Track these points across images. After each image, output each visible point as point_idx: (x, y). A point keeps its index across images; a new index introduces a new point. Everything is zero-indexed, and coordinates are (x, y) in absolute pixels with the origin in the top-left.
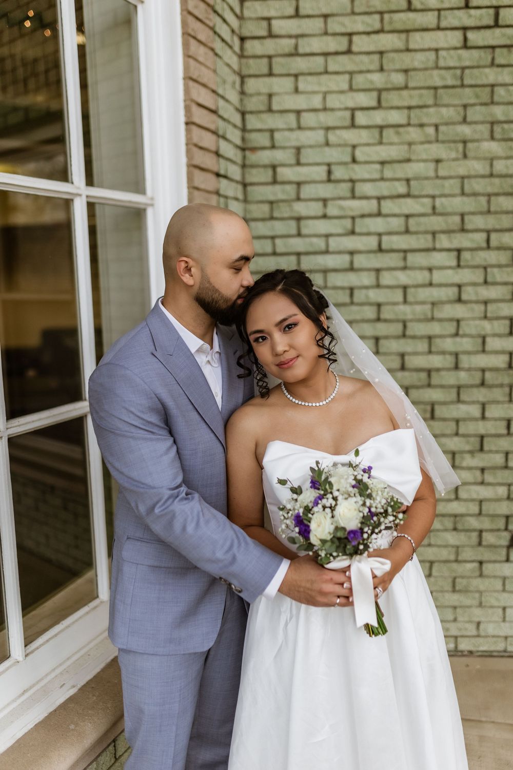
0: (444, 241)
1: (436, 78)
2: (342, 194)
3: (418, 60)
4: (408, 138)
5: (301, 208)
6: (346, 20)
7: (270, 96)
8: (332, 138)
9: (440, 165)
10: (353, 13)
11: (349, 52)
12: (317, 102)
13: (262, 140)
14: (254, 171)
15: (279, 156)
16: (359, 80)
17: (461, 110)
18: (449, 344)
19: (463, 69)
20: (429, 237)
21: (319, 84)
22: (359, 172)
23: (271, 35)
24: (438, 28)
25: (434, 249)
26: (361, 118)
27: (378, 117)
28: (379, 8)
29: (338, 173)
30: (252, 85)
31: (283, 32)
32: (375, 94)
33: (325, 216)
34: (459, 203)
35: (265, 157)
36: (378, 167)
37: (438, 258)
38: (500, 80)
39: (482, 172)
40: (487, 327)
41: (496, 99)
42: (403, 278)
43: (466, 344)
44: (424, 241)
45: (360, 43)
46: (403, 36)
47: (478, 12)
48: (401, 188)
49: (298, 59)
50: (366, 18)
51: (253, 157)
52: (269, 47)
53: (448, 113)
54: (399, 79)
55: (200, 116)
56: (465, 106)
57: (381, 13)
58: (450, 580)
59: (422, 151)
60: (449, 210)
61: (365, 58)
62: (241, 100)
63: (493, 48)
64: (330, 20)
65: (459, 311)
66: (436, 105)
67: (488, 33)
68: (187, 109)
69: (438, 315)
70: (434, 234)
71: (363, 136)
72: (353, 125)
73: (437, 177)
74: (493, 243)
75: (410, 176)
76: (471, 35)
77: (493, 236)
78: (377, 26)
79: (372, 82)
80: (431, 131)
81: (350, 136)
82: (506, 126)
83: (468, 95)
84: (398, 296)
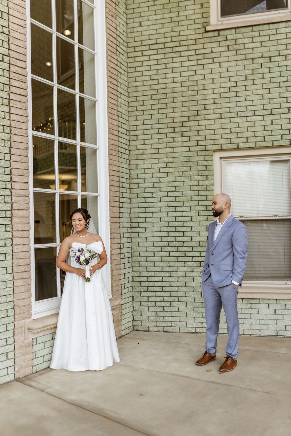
0: (186, 204)
1: (182, 159)
2: (157, 191)
3: (177, 155)
4: (175, 175)
5: (145, 195)
6: (157, 145)
7: (137, 165)
8: (154, 176)
9: (184, 182)
10: (159, 143)
11: (158, 153)
12: (150, 166)
13: (135, 176)
14: (133, 185)
15: (139, 181)
16: (161, 160)
17: (189, 167)
18: (189, 234)
19: (189, 157)
20: (182, 203)
21: (150, 161)
22: (162, 185)
23: (137, 149)
24: (182, 146)
25: (183, 206)
26: (162, 170)
27: (166, 170)
28: (166, 142)
29: (156, 185)
30: (132, 162)
31: (140, 149)
32: (165, 164)
33: (152, 197)
34: (190, 193)
35: (136, 181)
36: (167, 183)
37: (184, 209)
38: (200, 159)
39: (196, 184)
40: (200, 228)
41: (199, 165)
42: (175, 214)
43: (194, 234)
44: (181, 204)
45: (161, 151)
46: (173, 149)
47: (192, 142)
48: (174, 189)
49: (144, 155)
50: (162, 144)
51: (132, 181)
52: (137, 152)
53: (185, 169)
54: (172, 160)
55: (113, 173)
56: (190, 167)
57: (166, 143)
58: (193, 308)
59: (178, 179)
60: (187, 195)
61: (162, 155)
62: (129, 166)
63: (197, 151)
64: (153, 145)
65: (191, 224)
66: (182, 166)
67: (196, 147)
68: (109, 172)
69: (185, 225)
70: (183, 202)
71: (162, 175)
72: (160, 172)
73: (183, 186)
74: (200, 204)
75: (176, 186)
76: (191, 148)
77: (200, 202)
78: (165, 146)
79: (164, 161)
80: (181, 173)
81: (159, 175)
82: (202, 172)
83: (191, 164)
84: (174, 219)
